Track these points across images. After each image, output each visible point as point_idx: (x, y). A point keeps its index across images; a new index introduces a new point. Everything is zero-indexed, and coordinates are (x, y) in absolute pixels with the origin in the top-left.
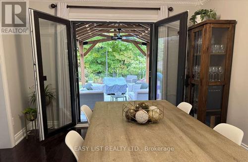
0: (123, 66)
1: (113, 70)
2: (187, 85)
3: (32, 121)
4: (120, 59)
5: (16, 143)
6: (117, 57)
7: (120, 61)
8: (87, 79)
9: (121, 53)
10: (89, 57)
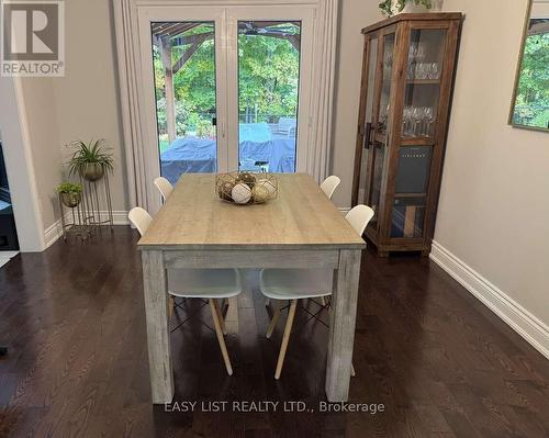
0: (270, 94)
1: (245, 105)
2: (368, 144)
3: (72, 206)
4: (264, 75)
5: (48, 245)
6: (257, 69)
7: (264, 81)
8: (183, 126)
9: (268, 60)
10: (188, 70)
